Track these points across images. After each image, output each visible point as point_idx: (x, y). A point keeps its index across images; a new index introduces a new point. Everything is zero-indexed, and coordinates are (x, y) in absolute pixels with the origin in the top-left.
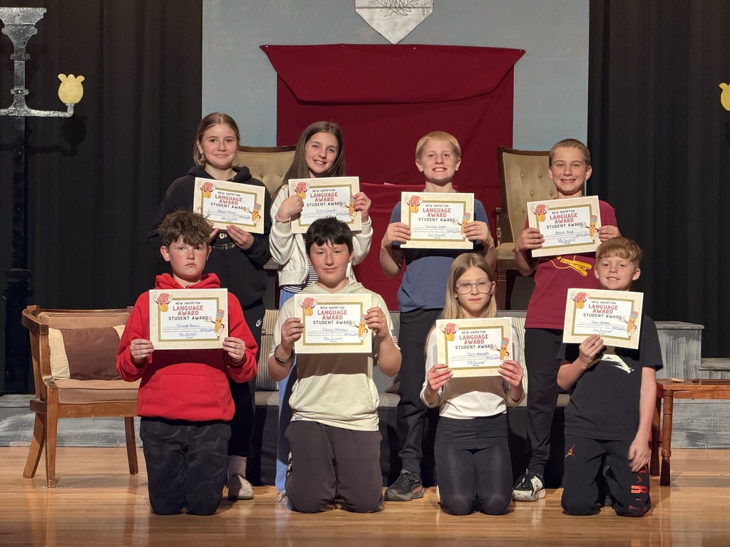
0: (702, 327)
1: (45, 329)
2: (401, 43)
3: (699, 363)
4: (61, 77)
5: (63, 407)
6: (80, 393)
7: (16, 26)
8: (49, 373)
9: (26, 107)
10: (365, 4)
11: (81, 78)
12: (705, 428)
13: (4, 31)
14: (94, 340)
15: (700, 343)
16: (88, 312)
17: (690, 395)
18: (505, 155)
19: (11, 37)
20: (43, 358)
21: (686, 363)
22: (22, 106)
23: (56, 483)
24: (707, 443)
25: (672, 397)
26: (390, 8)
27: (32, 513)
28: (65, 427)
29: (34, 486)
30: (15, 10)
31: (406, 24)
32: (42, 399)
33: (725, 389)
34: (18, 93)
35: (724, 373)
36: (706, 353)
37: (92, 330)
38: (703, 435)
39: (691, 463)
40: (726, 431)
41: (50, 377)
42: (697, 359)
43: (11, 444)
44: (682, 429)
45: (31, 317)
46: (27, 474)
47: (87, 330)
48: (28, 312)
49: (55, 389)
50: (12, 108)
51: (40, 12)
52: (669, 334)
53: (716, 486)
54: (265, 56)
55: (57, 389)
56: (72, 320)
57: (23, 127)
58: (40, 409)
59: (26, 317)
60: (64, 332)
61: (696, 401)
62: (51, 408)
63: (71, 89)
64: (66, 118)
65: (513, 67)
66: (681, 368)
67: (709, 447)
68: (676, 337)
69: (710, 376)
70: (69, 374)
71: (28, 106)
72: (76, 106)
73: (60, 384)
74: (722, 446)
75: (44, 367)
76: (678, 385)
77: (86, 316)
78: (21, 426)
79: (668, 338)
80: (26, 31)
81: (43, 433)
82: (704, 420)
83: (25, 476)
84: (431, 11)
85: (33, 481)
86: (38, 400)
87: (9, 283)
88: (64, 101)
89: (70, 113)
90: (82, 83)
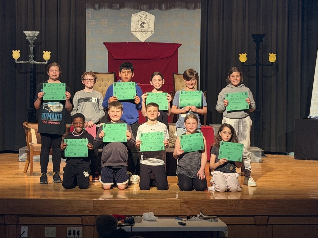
1: (30, 129)
2: (145, 42)
4: (44, 52)
5: (35, 152)
7: (30, 37)
9: (33, 61)
10: (134, 31)
11: (50, 52)
13: (27, 38)
18: (175, 75)
19: (29, 40)
20: (29, 137)
23: (33, 174)
26: (141, 31)
30: (30, 32)
31: (146, 36)
34: (31, 57)
41: (31, 143)
46: (25, 171)
48: (25, 124)
50: (29, 61)
51: (38, 33)
54: (105, 45)
55: (33, 147)
57: (33, 67)
58: (28, 152)
59: (24, 126)
62: (31, 153)
63: (47, 55)
64: (45, 64)
65: (178, 49)
70: (37, 142)
72: (48, 61)
73: (34, 145)
75: (29, 140)
80: (33, 38)
81: (29, 158)
84: (154, 32)
85: (26, 173)
86: (28, 150)
88: (45, 59)
89: (46, 62)
90: (50, 54)
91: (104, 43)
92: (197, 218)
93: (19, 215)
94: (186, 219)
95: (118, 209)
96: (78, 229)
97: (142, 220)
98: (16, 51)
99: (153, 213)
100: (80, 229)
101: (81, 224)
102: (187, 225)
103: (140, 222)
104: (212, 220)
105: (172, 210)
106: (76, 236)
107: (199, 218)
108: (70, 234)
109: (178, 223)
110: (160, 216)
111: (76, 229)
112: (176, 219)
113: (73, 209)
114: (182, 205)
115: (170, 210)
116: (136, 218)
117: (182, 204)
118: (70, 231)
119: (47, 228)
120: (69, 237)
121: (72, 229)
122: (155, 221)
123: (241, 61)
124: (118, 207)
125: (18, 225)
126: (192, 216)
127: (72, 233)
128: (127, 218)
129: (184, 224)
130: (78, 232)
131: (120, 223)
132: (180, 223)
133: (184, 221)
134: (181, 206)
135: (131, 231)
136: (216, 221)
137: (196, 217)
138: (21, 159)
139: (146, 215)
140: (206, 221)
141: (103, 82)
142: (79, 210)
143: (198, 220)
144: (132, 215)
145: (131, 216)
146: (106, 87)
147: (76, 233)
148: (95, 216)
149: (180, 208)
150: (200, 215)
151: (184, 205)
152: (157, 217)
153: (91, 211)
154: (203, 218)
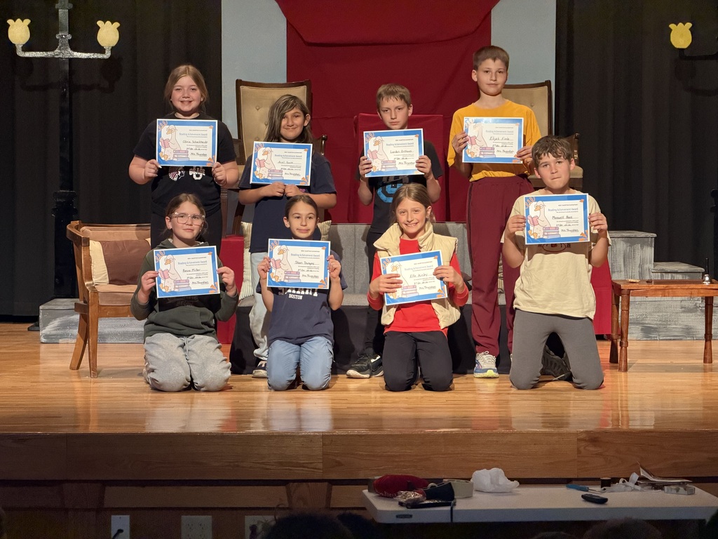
0: (655, 235)
1: (87, 241)
3: (652, 266)
4: (100, 23)
6: (118, 297)
8: (91, 279)
9: (69, 50)
11: (117, 24)
12: (658, 322)
14: (129, 251)
15: (653, 249)
16: (124, 226)
17: (645, 294)
20: (85, 267)
21: (641, 266)
22: (66, 49)
23: (98, 374)
24: (659, 335)
25: (629, 295)
27: (78, 400)
28: (105, 326)
29: (79, 376)
32: (85, 302)
33: (675, 287)
34: (62, 38)
35: (674, 275)
36: (658, 258)
37: (127, 242)
38: (656, 328)
39: (645, 353)
40: (675, 324)
41: (91, 282)
42: (650, 263)
43: (60, 341)
44: (638, 324)
45: (74, 231)
46: (73, 366)
47: (123, 242)
48: (72, 227)
49: (96, 292)
50: (57, 51)
52: (626, 242)
53: (667, 371)
56: (109, 233)
57: (67, 67)
58: (83, 310)
59: (70, 231)
60: (103, 243)
61: (650, 299)
62: (92, 310)
63: (108, 34)
64: (104, 59)
65: (490, 12)
66: (637, 269)
67: (661, 338)
68: (632, 244)
69: (662, 276)
70: (108, 280)
71: (71, 49)
72: (113, 49)
73: (99, 289)
74: (672, 338)
75: (86, 274)
76: (634, 284)
77: (123, 230)
78: (69, 326)
79: (625, 245)
81: (87, 332)
82: (656, 315)
83: (71, 368)
85: (78, 372)
86: (82, 302)
87: (57, 203)
88: (102, 45)
89: (107, 55)
90: (118, 29)
92: (631, 484)
93: (105, 483)
94: (598, 488)
95: (396, 462)
97: (473, 489)
98: (19, 20)
99: (500, 470)
101: (287, 506)
102: (610, 504)
103: (469, 497)
104: (678, 490)
105: (551, 463)
107: (637, 484)
108: (254, 535)
109: (583, 496)
110: (524, 482)
113: (263, 463)
114: (582, 449)
115: (547, 461)
116: (458, 486)
117: (583, 444)
119: (185, 519)
122: (510, 493)
123: (677, 46)
125: (103, 512)
126: (615, 480)
128: (432, 484)
129: (604, 501)
131: (416, 497)
132: (587, 498)
134: (579, 452)
136: (692, 493)
137: (628, 481)
138: (46, 336)
139: (483, 477)
140: (661, 493)
142: (281, 464)
143: (634, 490)
145: (439, 481)
148: (327, 483)
149: (576, 458)
150: (639, 473)
151: (587, 448)
152: (516, 483)
153: (316, 469)
154: (649, 485)
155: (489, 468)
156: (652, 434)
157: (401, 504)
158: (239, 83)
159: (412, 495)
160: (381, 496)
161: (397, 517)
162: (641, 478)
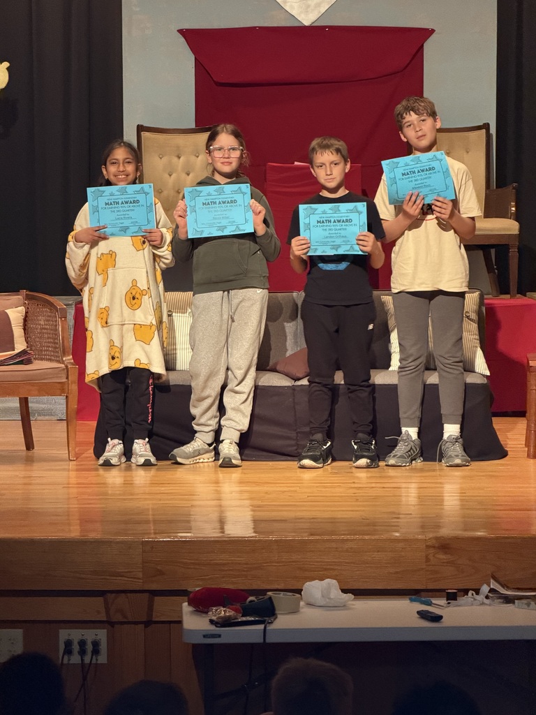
2: (313, 25)
54: (183, 39)
65: (422, 46)
91: (181, 31)
92: (480, 598)
94: (443, 602)
95: (224, 571)
96: (94, 637)
97: (302, 603)
99: (335, 581)
100: (102, 635)
101: (105, 619)
102: (446, 622)
103: (295, 611)
104: (528, 605)
105: (397, 573)
106: (87, 659)
107: (487, 597)
108: (68, 651)
109: (418, 612)
110: (359, 593)
111: (90, 635)
112: (412, 600)
113: (77, 572)
114: (431, 557)
115: (392, 570)
116: (280, 600)
117: (432, 551)
118: (68, 644)
120: (65, 661)
121: (76, 635)
122: (344, 606)
124: (224, 564)
126: (466, 592)
127: (76, 648)
128: (251, 598)
129: (438, 618)
130: (96, 644)
131: (228, 614)
132: (423, 615)
133: (439, 605)
134: (428, 560)
135: (262, 641)
137: (477, 594)
139: (315, 589)
140: (510, 607)
141: (179, 158)
142: (97, 573)
143: (483, 604)
144: (269, 587)
145: (264, 592)
146: (188, 174)
147: (89, 647)
148: (148, 594)
149: (424, 567)
150: (490, 586)
151: (438, 556)
152: (350, 596)
153: (135, 578)
154: (499, 598)
155: (322, 579)
156: (509, 540)
157: (212, 622)
158: (140, 129)
159: (223, 612)
160: (197, 611)
161: (204, 636)
162: (492, 591)
